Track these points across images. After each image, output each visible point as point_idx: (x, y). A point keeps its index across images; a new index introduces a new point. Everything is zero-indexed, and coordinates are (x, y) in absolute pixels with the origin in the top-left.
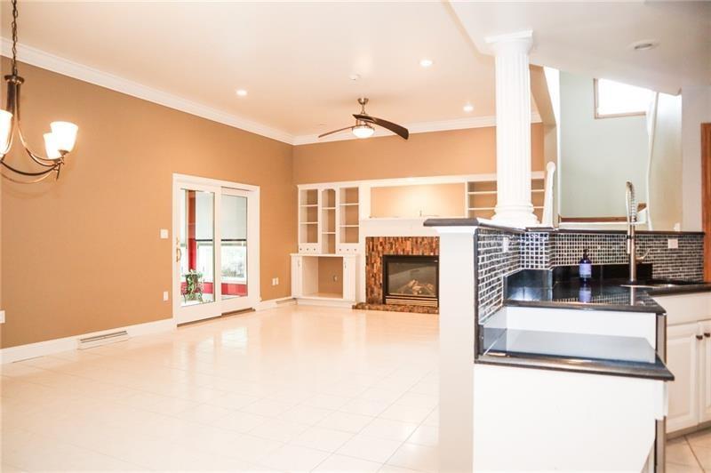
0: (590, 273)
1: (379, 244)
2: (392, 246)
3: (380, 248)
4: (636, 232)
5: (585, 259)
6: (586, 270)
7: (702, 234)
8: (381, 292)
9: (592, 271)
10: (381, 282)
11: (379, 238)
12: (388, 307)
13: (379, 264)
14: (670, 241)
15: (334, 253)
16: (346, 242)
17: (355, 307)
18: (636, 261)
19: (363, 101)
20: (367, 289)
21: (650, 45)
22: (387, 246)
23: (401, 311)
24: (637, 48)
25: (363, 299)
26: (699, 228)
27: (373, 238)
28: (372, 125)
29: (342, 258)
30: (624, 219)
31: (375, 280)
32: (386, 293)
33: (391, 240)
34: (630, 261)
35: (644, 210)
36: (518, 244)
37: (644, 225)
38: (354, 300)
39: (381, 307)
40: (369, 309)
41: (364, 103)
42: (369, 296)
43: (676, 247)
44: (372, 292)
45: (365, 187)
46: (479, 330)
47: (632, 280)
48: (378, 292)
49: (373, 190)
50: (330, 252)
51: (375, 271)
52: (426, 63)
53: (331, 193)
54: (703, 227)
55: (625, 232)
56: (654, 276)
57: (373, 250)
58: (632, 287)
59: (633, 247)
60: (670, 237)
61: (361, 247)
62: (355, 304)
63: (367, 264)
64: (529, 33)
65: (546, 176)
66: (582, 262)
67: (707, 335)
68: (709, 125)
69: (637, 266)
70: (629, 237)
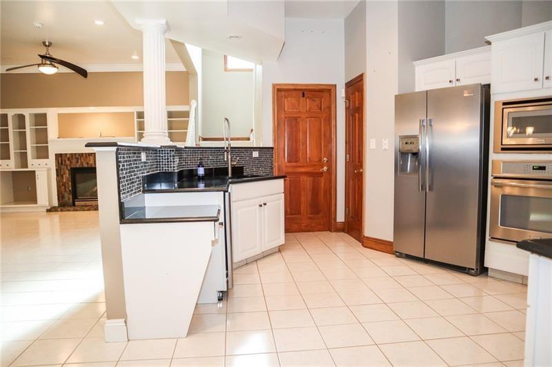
0: (203, 173)
1: (67, 159)
2: (78, 160)
3: (68, 162)
4: (231, 148)
5: (201, 165)
6: (201, 171)
7: (272, 148)
8: (71, 197)
9: (205, 171)
10: (70, 189)
11: (66, 154)
12: (77, 208)
13: (67, 175)
14: (253, 153)
15: (27, 167)
16: (38, 158)
17: (48, 211)
18: (232, 165)
19: (47, 44)
20: (58, 195)
21: (237, 37)
22: (74, 161)
23: (88, 210)
24: (230, 37)
25: (56, 203)
26: (271, 145)
27: (61, 154)
28: (56, 65)
29: (34, 171)
30: (222, 139)
31: (65, 188)
32: (75, 197)
33: (77, 156)
34: (228, 165)
36: (156, 156)
37: (251, 143)
38: (48, 205)
39: (72, 208)
40: (62, 211)
41: (48, 46)
42: (61, 201)
43: (258, 156)
44: (63, 197)
45: (52, 114)
46: (121, 205)
47: (230, 176)
48: (68, 197)
49: (60, 116)
50: (22, 167)
51: (64, 180)
52: (99, 23)
53: (21, 118)
54: (273, 144)
55: (224, 148)
56: (245, 174)
57: (62, 164)
59: (229, 157)
60: (254, 151)
61: (51, 162)
62: (49, 208)
63: (57, 175)
64: (164, 22)
65: (190, 109)
66: (199, 166)
67: (265, 204)
68: (277, 85)
69: (232, 168)
70: (226, 151)
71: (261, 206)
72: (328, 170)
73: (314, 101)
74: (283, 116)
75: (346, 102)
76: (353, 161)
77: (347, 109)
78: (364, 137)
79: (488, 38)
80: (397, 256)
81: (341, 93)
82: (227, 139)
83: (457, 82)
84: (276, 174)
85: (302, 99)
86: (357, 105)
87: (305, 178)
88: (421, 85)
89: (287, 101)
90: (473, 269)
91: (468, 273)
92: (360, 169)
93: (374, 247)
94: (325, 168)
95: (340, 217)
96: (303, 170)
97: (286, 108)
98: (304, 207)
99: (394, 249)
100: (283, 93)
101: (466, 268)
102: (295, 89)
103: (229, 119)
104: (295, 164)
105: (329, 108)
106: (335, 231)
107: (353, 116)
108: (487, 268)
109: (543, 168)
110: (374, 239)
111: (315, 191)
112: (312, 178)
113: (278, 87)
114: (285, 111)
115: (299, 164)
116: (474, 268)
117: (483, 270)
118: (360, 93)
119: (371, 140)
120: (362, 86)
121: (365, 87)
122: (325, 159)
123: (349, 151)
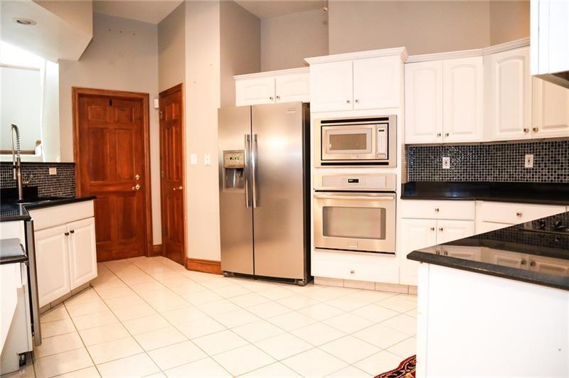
4: (21, 163)
7: (73, 164)
14: (50, 169)
18: (22, 185)
26: (71, 160)
34: (17, 185)
35: (40, 146)
37: (39, 157)
43: (55, 173)
47: (20, 199)
54: (74, 159)
55: (12, 163)
56: (40, 195)
58: (20, 204)
59: (19, 174)
60: (51, 167)
67: (72, 232)
68: (78, 89)
69: (23, 189)
70: (14, 167)
71: (67, 234)
72: (140, 188)
73: (123, 110)
74: (86, 127)
75: (160, 114)
76: (169, 178)
77: (162, 121)
78: (184, 152)
79: (307, 60)
80: (225, 276)
81: (155, 103)
82: (16, 153)
83: (277, 99)
84: (79, 195)
85: (109, 108)
86: (174, 117)
87: (115, 198)
88: (242, 100)
89: (91, 108)
90: (302, 280)
91: (297, 284)
92: (179, 187)
93: (199, 268)
94: (138, 187)
95: (157, 239)
96: (111, 189)
97: (90, 117)
98: (114, 231)
99: (223, 269)
100: (85, 99)
101: (294, 280)
102: (101, 96)
103: (18, 127)
104: (102, 182)
105: (141, 119)
106: (151, 256)
107: (168, 129)
108: (313, 277)
109: (356, 181)
110: (198, 260)
111: (126, 212)
112: (122, 198)
113: (80, 92)
114: (88, 120)
115: (106, 182)
116: (303, 278)
117: (310, 279)
118: (178, 105)
119: (192, 155)
120: (181, 97)
121: (184, 99)
122: (137, 176)
123: (165, 167)
